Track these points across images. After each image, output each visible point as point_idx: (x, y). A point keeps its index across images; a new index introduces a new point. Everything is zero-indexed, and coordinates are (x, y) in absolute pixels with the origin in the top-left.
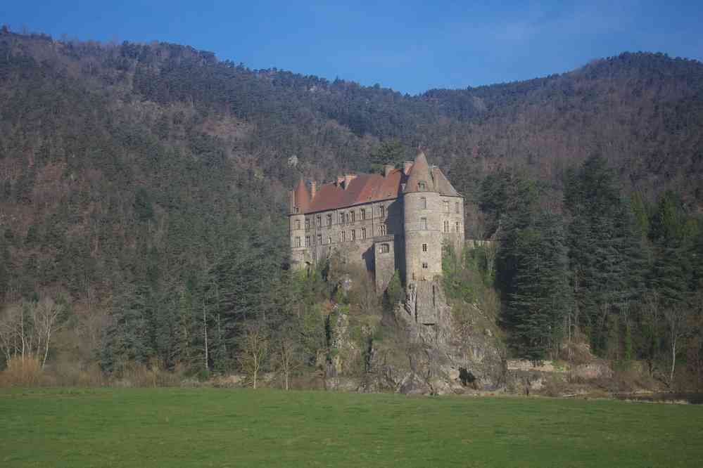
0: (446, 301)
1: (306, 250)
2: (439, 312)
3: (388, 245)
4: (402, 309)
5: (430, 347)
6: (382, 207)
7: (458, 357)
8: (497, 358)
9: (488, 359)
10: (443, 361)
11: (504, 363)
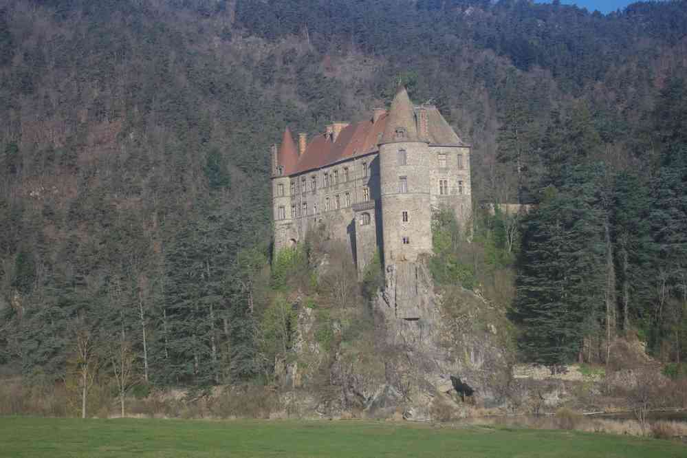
0: (433, 287)
1: (291, 223)
2: (423, 302)
3: (369, 215)
4: (381, 299)
5: (412, 350)
6: (364, 164)
7: (449, 362)
8: (501, 363)
9: (490, 364)
10: (428, 368)
11: (509, 371)
